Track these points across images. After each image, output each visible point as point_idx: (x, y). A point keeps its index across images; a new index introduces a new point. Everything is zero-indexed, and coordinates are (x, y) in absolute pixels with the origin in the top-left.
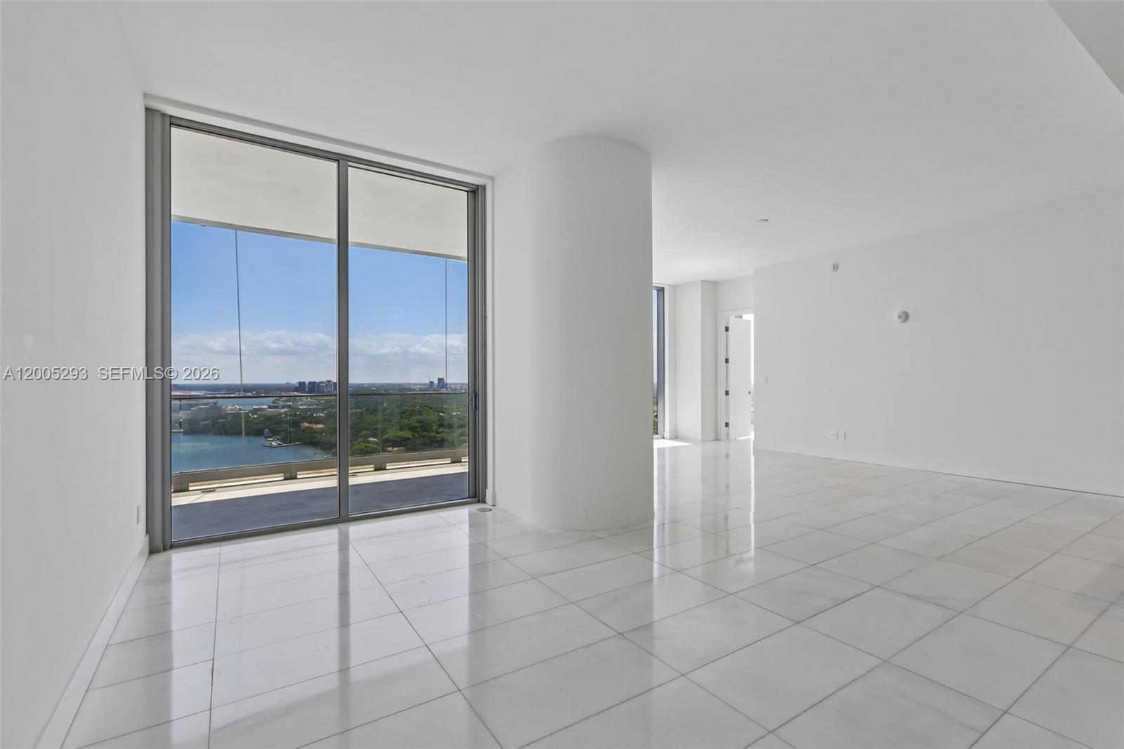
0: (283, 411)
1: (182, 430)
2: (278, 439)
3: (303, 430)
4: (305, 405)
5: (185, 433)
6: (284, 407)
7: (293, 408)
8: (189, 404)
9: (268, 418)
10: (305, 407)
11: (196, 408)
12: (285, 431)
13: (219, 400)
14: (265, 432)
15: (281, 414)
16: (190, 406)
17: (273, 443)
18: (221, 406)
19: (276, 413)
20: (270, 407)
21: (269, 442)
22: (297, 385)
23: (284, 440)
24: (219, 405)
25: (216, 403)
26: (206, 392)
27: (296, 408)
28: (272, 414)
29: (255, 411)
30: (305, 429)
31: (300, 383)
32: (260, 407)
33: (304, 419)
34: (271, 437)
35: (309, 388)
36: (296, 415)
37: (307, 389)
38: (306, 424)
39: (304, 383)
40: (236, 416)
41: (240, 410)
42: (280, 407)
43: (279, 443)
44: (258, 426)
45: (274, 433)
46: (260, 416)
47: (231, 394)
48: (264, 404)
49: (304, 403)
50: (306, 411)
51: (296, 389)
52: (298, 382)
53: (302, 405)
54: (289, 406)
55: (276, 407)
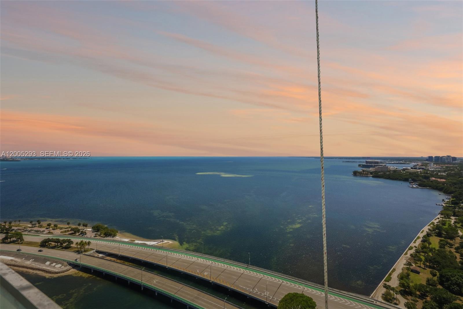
0: (419, 170)
1: (372, 175)
2: (417, 184)
3: (431, 181)
4: (432, 168)
5: (373, 177)
6: (419, 169)
7: (425, 169)
8: (374, 165)
9: (411, 173)
10: (433, 169)
11: (377, 167)
12: (420, 180)
13: (387, 164)
14: (409, 180)
15: (418, 172)
16: (375, 166)
17: (414, 186)
18: (387, 167)
19: (415, 171)
20: (412, 168)
21: (412, 185)
22: (428, 158)
23: (420, 185)
24: (387, 166)
25: (385, 165)
26: (381, 160)
27: (427, 170)
28: (413, 172)
29: (404, 170)
30: (433, 181)
31: (429, 157)
32: (407, 168)
33: (432, 176)
34: (413, 183)
35: (435, 160)
36: (427, 173)
37: (434, 160)
38: (434, 179)
39: (432, 157)
40: (395, 171)
41: (397, 169)
42: (417, 168)
43: (417, 186)
44: (406, 177)
45: (414, 181)
46: (408, 172)
47: (393, 161)
48: (409, 167)
49: (432, 167)
50: (433, 171)
51: (427, 160)
52: (428, 156)
53: (430, 168)
54: (423, 169)
55: (416, 168)
